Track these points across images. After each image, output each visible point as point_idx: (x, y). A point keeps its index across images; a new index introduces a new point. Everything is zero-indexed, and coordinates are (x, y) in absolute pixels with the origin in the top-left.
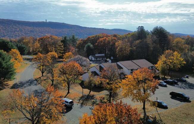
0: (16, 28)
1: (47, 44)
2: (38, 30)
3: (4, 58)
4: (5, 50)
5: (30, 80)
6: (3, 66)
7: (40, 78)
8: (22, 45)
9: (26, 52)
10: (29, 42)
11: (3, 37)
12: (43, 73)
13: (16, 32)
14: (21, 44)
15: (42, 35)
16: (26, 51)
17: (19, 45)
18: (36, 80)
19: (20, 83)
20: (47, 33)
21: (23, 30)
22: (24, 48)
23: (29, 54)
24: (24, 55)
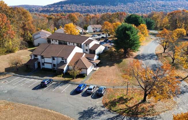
0: (149, 4)
1: (176, 19)
2: (170, 4)
3: (133, 31)
4: (135, 25)
5: (151, 54)
6: (131, 38)
7: (161, 54)
8: (151, 20)
9: (153, 27)
10: (158, 17)
11: (137, 12)
12: (165, 49)
13: (148, 7)
14: (150, 20)
15: (174, 9)
16: (153, 26)
17: (149, 20)
18: (157, 55)
19: (142, 56)
21: (155, 5)
22: (152, 23)
23: (156, 29)
24: (151, 29)
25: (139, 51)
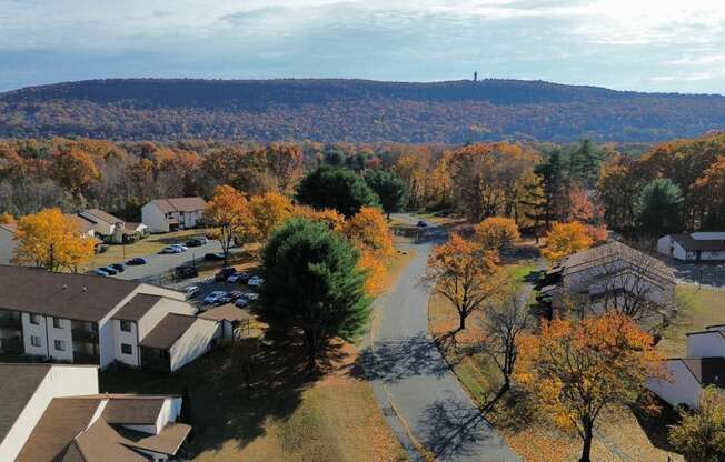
0: (377, 109)
1: (478, 177)
2: (445, 110)
3: (336, 261)
5: (413, 342)
7: (452, 334)
8: (392, 177)
9: (403, 201)
10: (416, 166)
11: (338, 137)
12: (464, 315)
13: (376, 121)
14: (389, 176)
16: (402, 199)
17: (385, 176)
18: (437, 343)
20: (474, 121)
21: (398, 115)
22: (399, 187)
23: (412, 207)
24: (396, 211)
25: (366, 336)
